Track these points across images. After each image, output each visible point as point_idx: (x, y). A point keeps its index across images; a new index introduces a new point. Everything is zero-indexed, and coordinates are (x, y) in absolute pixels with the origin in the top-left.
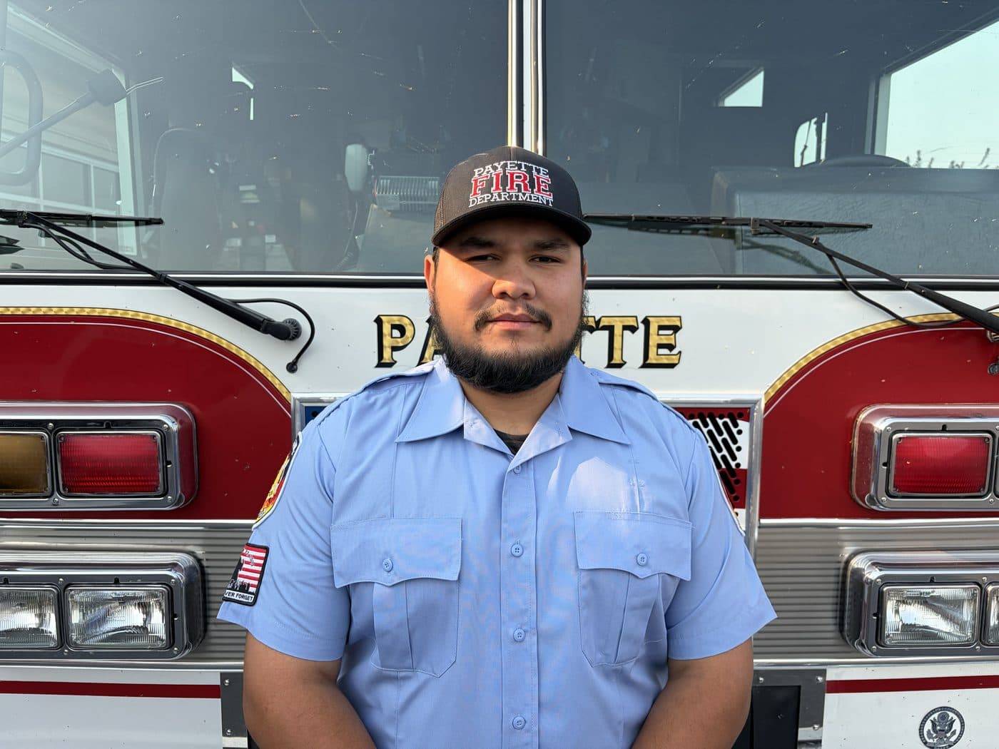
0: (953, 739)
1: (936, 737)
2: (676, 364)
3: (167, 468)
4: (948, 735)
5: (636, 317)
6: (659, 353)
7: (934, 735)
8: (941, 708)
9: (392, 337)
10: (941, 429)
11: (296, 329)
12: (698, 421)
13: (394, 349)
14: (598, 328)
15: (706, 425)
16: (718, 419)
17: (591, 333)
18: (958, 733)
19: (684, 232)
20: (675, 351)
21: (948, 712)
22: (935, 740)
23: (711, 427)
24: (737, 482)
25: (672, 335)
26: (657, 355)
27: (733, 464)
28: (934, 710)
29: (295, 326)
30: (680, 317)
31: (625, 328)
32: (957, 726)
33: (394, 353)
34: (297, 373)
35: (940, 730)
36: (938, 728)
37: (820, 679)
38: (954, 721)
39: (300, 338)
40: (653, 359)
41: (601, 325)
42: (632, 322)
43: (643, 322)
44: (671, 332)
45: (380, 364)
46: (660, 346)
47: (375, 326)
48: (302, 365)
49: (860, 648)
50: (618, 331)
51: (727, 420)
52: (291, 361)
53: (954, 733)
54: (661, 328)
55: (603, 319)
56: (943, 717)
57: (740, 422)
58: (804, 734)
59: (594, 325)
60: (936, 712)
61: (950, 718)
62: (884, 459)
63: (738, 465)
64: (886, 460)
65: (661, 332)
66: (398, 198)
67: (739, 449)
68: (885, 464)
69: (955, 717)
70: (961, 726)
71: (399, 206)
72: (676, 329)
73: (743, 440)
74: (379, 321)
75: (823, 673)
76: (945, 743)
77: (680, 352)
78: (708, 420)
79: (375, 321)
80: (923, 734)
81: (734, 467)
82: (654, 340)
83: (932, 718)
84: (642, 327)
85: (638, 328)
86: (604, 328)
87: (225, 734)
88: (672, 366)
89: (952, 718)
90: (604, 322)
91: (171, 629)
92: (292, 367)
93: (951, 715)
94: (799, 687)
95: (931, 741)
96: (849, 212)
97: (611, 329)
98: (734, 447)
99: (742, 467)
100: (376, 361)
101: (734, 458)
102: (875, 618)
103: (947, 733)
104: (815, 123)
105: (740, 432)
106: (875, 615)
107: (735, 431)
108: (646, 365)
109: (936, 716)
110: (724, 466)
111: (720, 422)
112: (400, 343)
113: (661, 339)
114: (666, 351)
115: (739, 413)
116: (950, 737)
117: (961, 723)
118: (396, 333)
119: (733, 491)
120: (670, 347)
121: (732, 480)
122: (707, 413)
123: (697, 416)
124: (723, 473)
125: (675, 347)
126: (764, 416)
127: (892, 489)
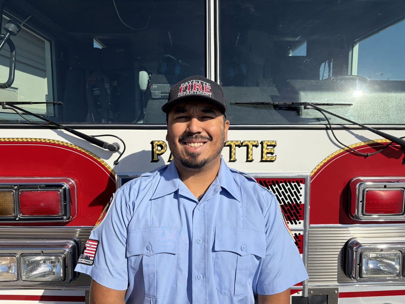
3: (64, 204)
5: (258, 141)
6: (267, 156)
8: (387, 303)
9: (158, 150)
10: (384, 187)
11: (118, 147)
12: (284, 184)
13: (159, 154)
14: (242, 146)
15: (287, 186)
16: (292, 183)
17: (239, 147)
20: (274, 155)
23: (289, 186)
24: (300, 209)
27: (298, 202)
29: (117, 145)
30: (276, 141)
31: (253, 146)
33: (158, 156)
34: (118, 165)
37: (336, 292)
39: (119, 151)
40: (265, 157)
41: (244, 144)
42: (256, 143)
43: (260, 143)
44: (272, 147)
45: (153, 161)
46: (268, 153)
47: (151, 145)
49: (352, 279)
50: (251, 146)
51: (296, 183)
52: (116, 160)
54: (268, 146)
55: (244, 142)
57: (301, 184)
59: (241, 145)
62: (361, 199)
64: (361, 200)
66: (160, 93)
68: (361, 202)
71: (160, 96)
72: (274, 146)
73: (302, 192)
74: (152, 143)
75: (337, 289)
77: (276, 156)
78: (288, 183)
81: (299, 203)
82: (265, 151)
84: (260, 145)
85: (258, 146)
86: (245, 146)
88: (273, 161)
91: (65, 272)
92: (116, 162)
94: (327, 296)
97: (247, 146)
98: (299, 195)
99: (302, 203)
100: (151, 160)
101: (299, 199)
102: (359, 266)
104: (328, 63)
105: (301, 188)
106: (358, 265)
107: (299, 188)
108: (262, 161)
110: (295, 203)
112: (161, 152)
113: (268, 150)
114: (270, 155)
115: (300, 180)
118: (159, 148)
119: (298, 213)
120: (272, 154)
121: (298, 208)
122: (288, 181)
123: (283, 182)
124: (294, 205)
125: (274, 153)
126: (311, 182)
127: (364, 212)
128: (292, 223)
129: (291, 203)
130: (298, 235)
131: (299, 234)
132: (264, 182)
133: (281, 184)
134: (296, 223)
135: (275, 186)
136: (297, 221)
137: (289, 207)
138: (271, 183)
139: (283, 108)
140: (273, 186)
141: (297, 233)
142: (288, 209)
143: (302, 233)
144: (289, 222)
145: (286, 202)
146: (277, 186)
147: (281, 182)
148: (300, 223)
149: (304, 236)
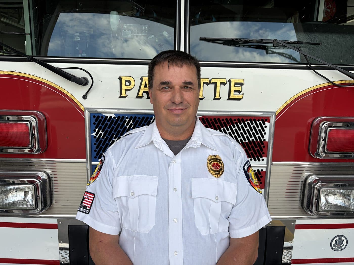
0: (343, 247)
1: (337, 246)
2: (242, 99)
3: (33, 137)
4: (341, 246)
5: (226, 79)
6: (235, 94)
7: (336, 246)
8: (339, 235)
9: (126, 85)
10: (347, 126)
11: (86, 81)
12: (249, 122)
13: (127, 90)
14: (210, 84)
15: (252, 124)
16: (257, 121)
17: (207, 85)
18: (345, 245)
19: (245, 46)
20: (241, 94)
21: (342, 237)
22: (336, 247)
23: (254, 125)
24: (264, 147)
25: (240, 86)
26: (234, 95)
27: (263, 139)
28: (337, 236)
29: (85, 80)
30: (244, 79)
31: (221, 83)
32: (345, 242)
33: (126, 92)
34: (86, 99)
35: (338, 244)
36: (338, 243)
37: (293, 224)
38: (344, 240)
39: (88, 85)
40: (232, 97)
41: (211, 82)
42: (224, 81)
43: (228, 81)
44: (240, 85)
45: (121, 97)
46: (235, 91)
47: (119, 80)
48: (89, 96)
49: (309, 212)
50: (218, 84)
51: (261, 122)
52: (84, 94)
53: (344, 245)
54: (236, 84)
55: (212, 79)
56: (340, 239)
57: (266, 123)
58: (286, 244)
59: (209, 82)
60: (337, 237)
61: (342, 239)
63: (265, 140)
64: (323, 139)
65: (236, 85)
67: (265, 133)
69: (344, 239)
70: (347, 242)
72: (242, 84)
73: (267, 130)
74: (120, 78)
75: (294, 222)
76: (340, 249)
77: (243, 94)
78: (253, 122)
79: (119, 78)
80: (332, 245)
81: (263, 141)
82: (233, 89)
83: (335, 239)
84: (228, 83)
85: (226, 84)
86: (213, 83)
87: (60, 242)
88: (240, 99)
89: (343, 239)
90: (213, 81)
91: (36, 201)
92: (85, 97)
93: (343, 238)
94: (285, 227)
95: (335, 248)
96: (312, 39)
97: (215, 84)
98: (263, 133)
99: (266, 141)
100: (119, 96)
101: (263, 137)
102: (316, 200)
103: (341, 245)
105: (266, 127)
107: (264, 126)
108: (229, 99)
109: (337, 238)
110: (259, 140)
111: (258, 123)
112: (129, 88)
113: (236, 88)
114: (237, 93)
115: (266, 119)
116: (342, 246)
117: (346, 241)
118: (127, 84)
119: (262, 150)
120: (239, 92)
121: (262, 146)
122: (253, 119)
123: (249, 120)
124: (258, 143)
125: (241, 92)
126: (276, 121)
127: (326, 151)
128: (255, 160)
129: (255, 140)
130: (260, 171)
131: (262, 170)
132: (231, 119)
133: (246, 122)
134: (259, 160)
135: (241, 124)
136: (260, 158)
137: (253, 145)
138: (237, 121)
139: (252, 46)
140: (239, 124)
141: (260, 169)
142: (252, 146)
143: (264, 169)
144: (252, 158)
145: (251, 139)
146: (242, 124)
147: (247, 121)
148: (263, 160)
149: (266, 172)
